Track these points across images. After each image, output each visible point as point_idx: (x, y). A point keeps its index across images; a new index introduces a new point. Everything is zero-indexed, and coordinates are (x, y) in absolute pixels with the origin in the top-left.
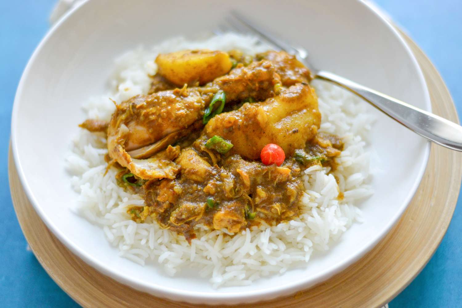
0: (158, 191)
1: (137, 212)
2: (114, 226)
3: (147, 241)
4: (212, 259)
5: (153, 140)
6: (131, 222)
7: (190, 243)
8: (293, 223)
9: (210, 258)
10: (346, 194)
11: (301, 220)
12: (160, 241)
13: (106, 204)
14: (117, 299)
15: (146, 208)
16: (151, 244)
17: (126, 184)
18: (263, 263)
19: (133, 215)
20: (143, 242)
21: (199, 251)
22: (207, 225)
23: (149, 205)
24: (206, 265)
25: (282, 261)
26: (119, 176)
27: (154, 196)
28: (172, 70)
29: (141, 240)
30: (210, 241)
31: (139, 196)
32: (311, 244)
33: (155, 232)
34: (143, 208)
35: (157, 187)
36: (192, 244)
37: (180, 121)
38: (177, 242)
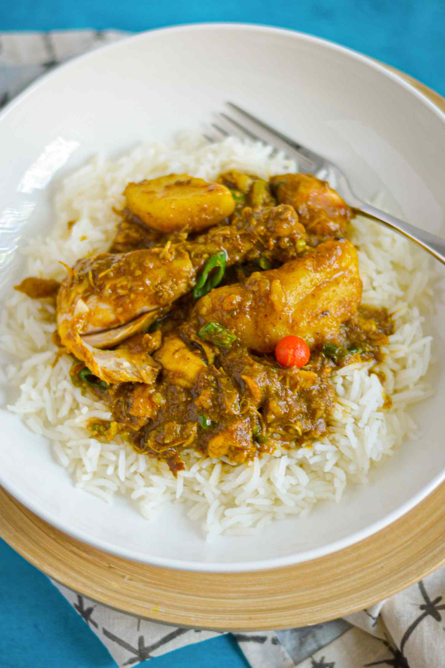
0: (131, 401)
1: (102, 429)
2: (69, 444)
3: (116, 468)
4: (206, 495)
5: (123, 322)
6: (93, 441)
7: (175, 475)
8: (318, 446)
9: (204, 494)
10: (395, 398)
11: (331, 441)
12: (133, 470)
13: (57, 411)
14: (74, 549)
15: (114, 425)
16: (122, 474)
17: (84, 385)
18: (277, 501)
19: (96, 432)
20: (110, 471)
21: (188, 483)
22: (199, 451)
23: (118, 420)
24: (197, 502)
25: (303, 500)
26: (75, 372)
27: (125, 407)
28: (149, 214)
29: (107, 466)
30: (204, 472)
31: (104, 404)
32: (343, 476)
33: (127, 455)
34: (109, 422)
35: (129, 394)
36: (178, 476)
37: (161, 297)
38: (158, 471)
